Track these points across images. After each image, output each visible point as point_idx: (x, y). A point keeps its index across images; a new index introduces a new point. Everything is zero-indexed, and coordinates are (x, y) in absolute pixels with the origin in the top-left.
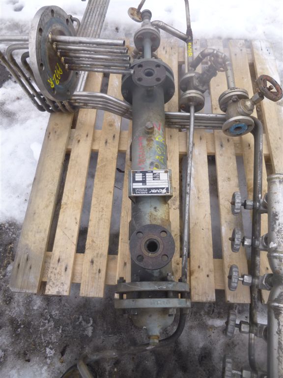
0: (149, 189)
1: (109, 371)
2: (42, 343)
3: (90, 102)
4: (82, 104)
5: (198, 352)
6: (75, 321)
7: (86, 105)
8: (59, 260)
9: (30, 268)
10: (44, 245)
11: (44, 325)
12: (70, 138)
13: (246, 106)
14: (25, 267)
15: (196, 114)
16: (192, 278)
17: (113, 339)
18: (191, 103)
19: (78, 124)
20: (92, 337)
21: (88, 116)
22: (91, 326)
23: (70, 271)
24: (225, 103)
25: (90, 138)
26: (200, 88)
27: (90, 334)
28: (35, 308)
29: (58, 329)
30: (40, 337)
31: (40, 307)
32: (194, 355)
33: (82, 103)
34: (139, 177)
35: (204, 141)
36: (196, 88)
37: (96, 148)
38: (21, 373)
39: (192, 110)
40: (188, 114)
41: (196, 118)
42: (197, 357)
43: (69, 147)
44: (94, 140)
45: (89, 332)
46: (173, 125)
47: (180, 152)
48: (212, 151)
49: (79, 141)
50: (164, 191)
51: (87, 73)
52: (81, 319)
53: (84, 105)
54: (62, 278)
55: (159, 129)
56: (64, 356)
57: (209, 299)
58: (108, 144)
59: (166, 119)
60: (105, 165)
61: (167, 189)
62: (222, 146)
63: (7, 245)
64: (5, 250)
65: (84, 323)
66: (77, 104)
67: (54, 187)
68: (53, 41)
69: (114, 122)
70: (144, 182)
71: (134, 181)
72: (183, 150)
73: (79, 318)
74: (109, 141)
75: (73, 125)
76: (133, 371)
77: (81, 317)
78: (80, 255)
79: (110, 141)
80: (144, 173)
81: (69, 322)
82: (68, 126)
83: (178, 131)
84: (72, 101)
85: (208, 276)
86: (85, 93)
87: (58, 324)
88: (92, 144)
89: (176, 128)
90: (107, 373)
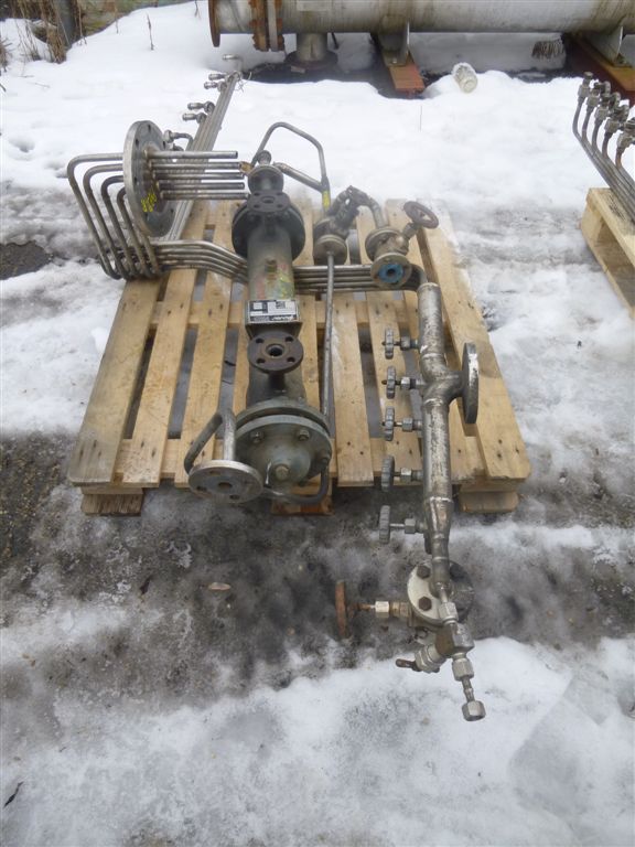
0: (271, 317)
1: (219, 608)
2: (111, 579)
3: (188, 256)
4: (175, 262)
5: (357, 579)
6: (163, 549)
7: (181, 262)
8: (142, 445)
9: (100, 454)
10: (119, 429)
11: (113, 556)
12: (155, 312)
13: (397, 243)
14: (92, 454)
15: (337, 267)
16: (339, 456)
17: (224, 569)
18: (328, 253)
19: (168, 293)
20: (190, 567)
21: (183, 280)
22: (189, 553)
23: (159, 456)
24: (373, 246)
25: (186, 310)
26: (339, 231)
27: (187, 565)
28: (99, 534)
29: (136, 560)
30: (108, 573)
31: (106, 534)
32: (352, 582)
33: (175, 259)
34: (258, 306)
35: (352, 308)
36: (333, 232)
37: (194, 320)
38: (76, 614)
39: (331, 260)
40: (325, 267)
41: (337, 274)
42: (356, 586)
43: (155, 322)
44: (191, 313)
45: (186, 561)
46: (306, 288)
47: (318, 324)
48: (364, 320)
49: (169, 312)
50: (291, 318)
51: (191, 202)
52: (172, 546)
53: (178, 264)
54: (148, 464)
55: (284, 269)
56: (147, 593)
57: (364, 479)
58: (213, 315)
59: (295, 278)
60: (209, 338)
61: (295, 316)
62: (378, 312)
63: (49, 467)
64: (47, 474)
65: (177, 551)
66: (168, 262)
67: (133, 362)
68: (151, 157)
69: (221, 290)
70: (265, 310)
71: (252, 309)
72: (322, 320)
73: (168, 546)
74: (213, 311)
75: (160, 297)
76: (256, 606)
77: (172, 543)
78: (174, 442)
79: (216, 311)
80: (265, 303)
81: (154, 550)
82: (153, 297)
83: (314, 298)
84: (162, 257)
85: (362, 453)
86: (180, 242)
87: (134, 553)
88: (189, 318)
89: (311, 293)
90: (215, 610)
